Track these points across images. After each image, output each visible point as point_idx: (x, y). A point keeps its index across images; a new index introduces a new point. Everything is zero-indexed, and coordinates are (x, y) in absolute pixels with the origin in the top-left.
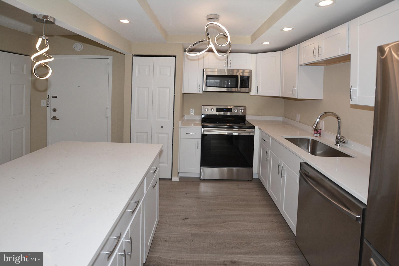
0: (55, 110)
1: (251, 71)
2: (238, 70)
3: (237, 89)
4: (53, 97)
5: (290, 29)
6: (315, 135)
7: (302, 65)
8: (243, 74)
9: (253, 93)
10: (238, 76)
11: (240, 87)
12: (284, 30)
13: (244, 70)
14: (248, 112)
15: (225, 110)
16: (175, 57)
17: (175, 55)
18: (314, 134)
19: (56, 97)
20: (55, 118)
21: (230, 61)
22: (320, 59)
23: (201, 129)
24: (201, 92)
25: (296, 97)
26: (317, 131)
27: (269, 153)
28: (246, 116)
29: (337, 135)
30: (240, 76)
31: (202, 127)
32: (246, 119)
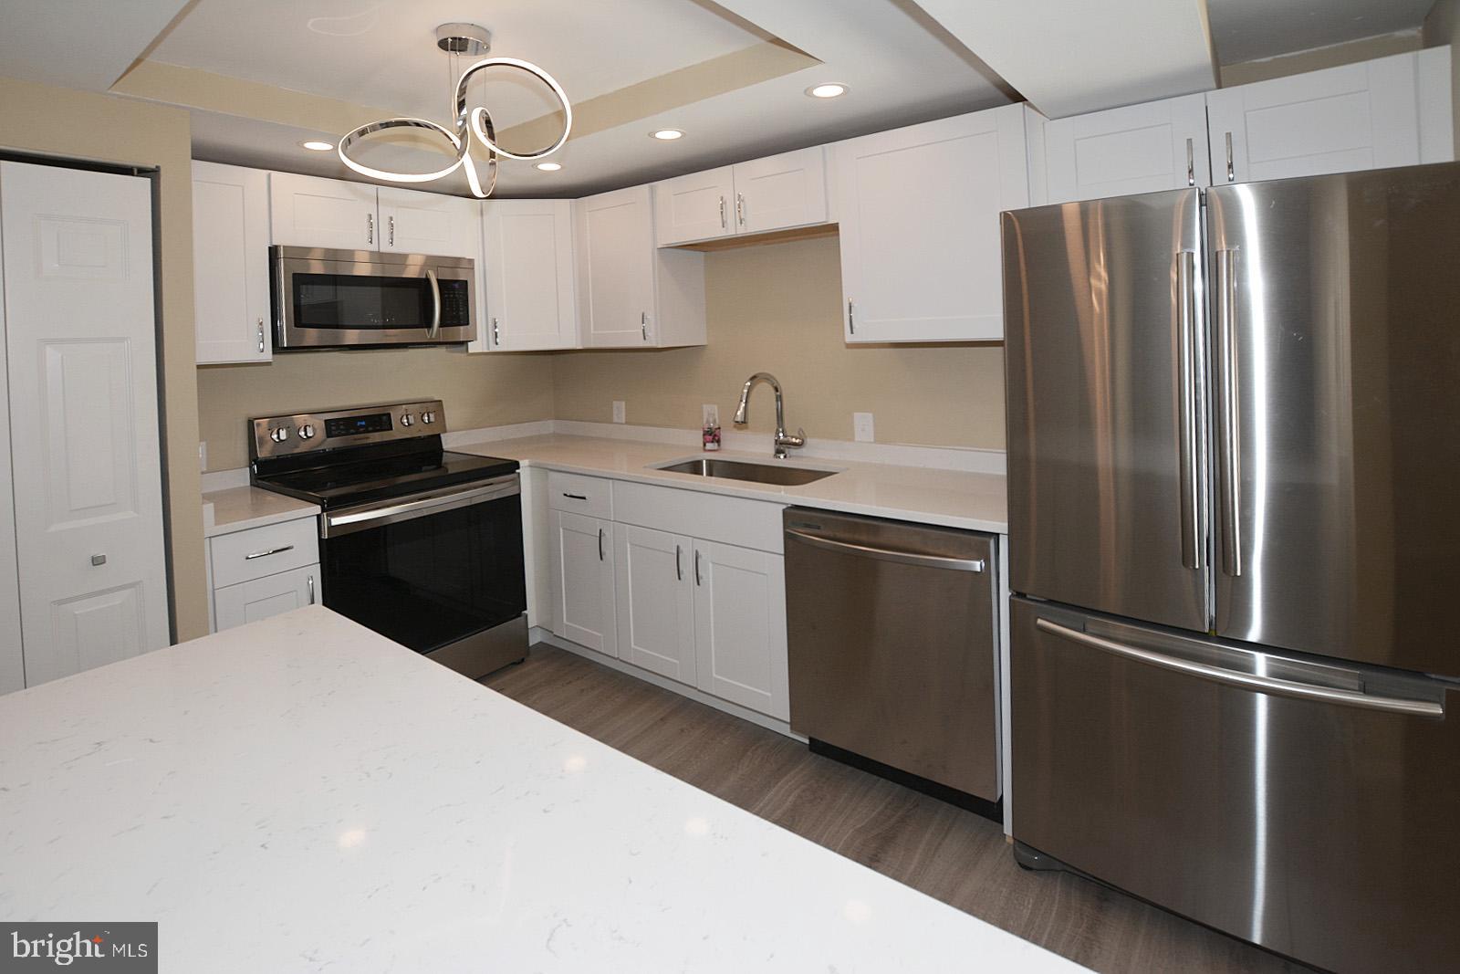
3: (427, 331)
5: (677, 135)
6: (709, 446)
9: (481, 343)
10: (427, 280)
11: (442, 324)
12: (659, 135)
14: (452, 420)
15: (363, 423)
16: (151, 173)
17: (152, 166)
18: (705, 445)
21: (391, 219)
22: (742, 231)
23: (319, 516)
24: (268, 355)
25: (654, 344)
26: (712, 436)
27: (608, 534)
28: (442, 435)
29: (777, 430)
30: (438, 280)
31: (323, 510)
32: (445, 447)
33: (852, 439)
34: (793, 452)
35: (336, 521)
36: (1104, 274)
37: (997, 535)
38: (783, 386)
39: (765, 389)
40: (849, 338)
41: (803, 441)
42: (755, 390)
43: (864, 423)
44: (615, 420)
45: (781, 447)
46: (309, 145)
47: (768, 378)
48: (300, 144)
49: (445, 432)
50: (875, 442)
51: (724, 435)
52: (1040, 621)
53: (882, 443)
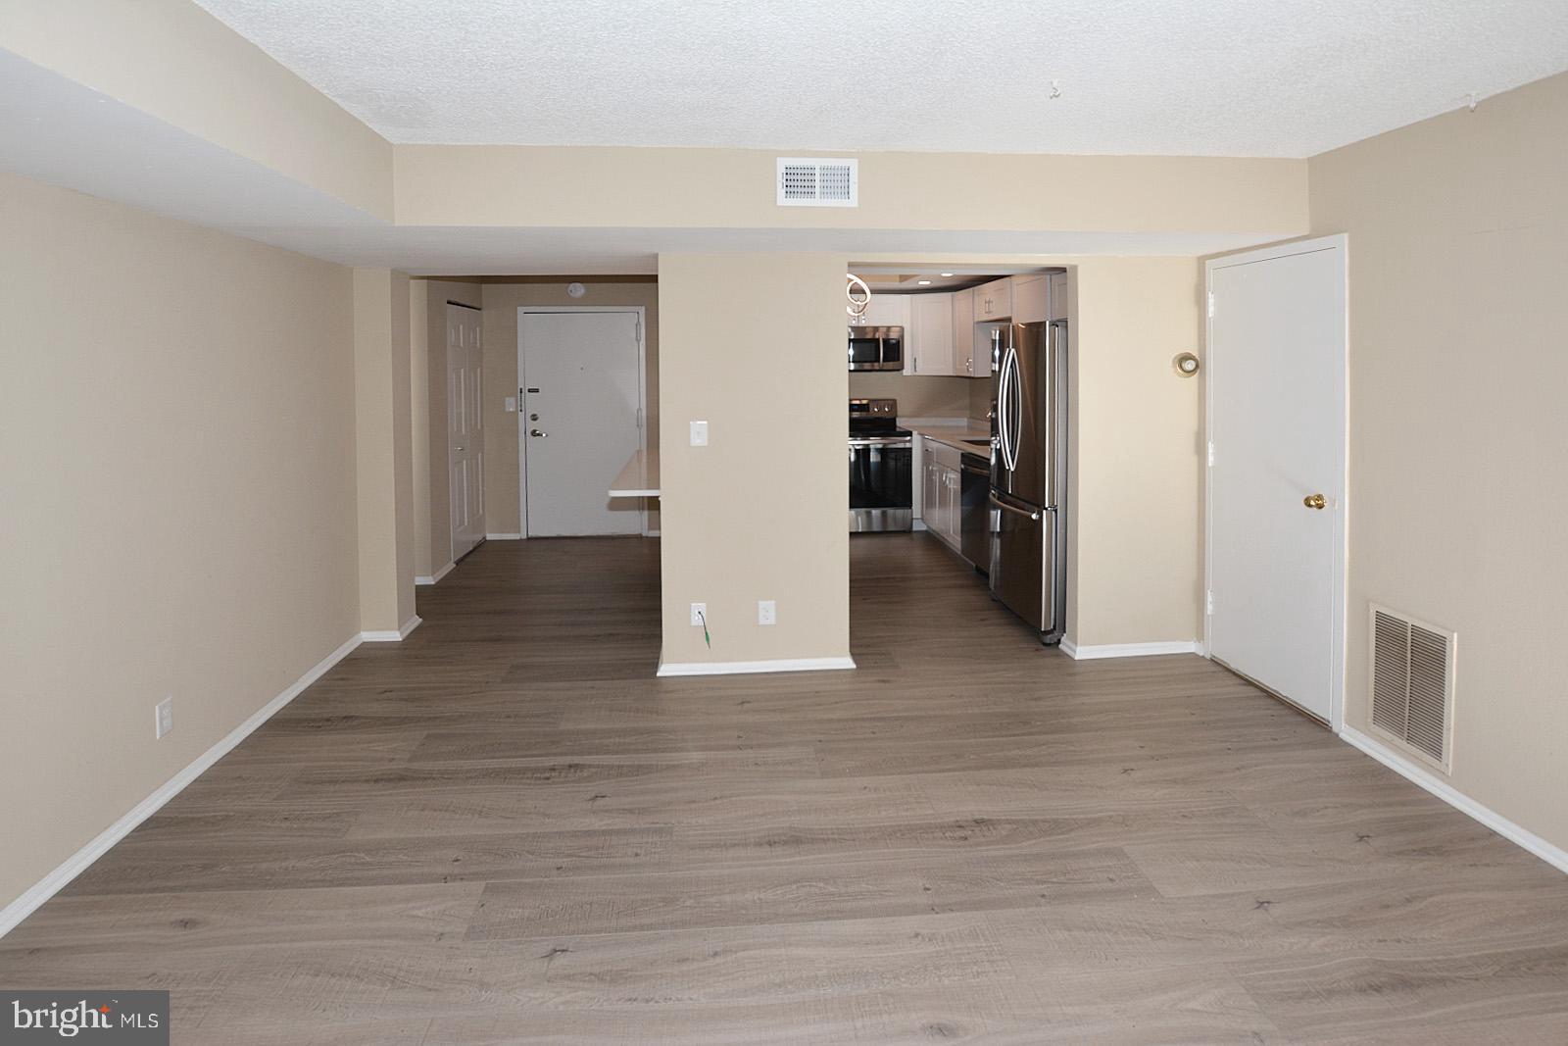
0: (534, 418)
1: (902, 328)
2: (876, 329)
3: (876, 364)
4: (529, 391)
7: (978, 322)
8: (888, 335)
9: (907, 371)
10: (878, 340)
13: (889, 328)
14: (900, 410)
19: (537, 391)
20: (534, 433)
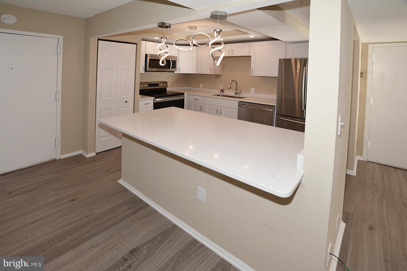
15: (154, 85)
16: (137, 44)
22: (232, 55)
23: (154, 99)
24: (144, 72)
25: (212, 74)
26: (222, 91)
27: (203, 106)
28: (167, 88)
29: (236, 91)
30: (172, 60)
31: (155, 98)
32: (167, 90)
33: (250, 92)
34: (239, 94)
35: (157, 100)
36: (299, 66)
37: (275, 106)
38: (237, 83)
39: (234, 83)
40: (252, 75)
41: (241, 92)
42: (232, 83)
43: (253, 90)
44: (200, 87)
45: (236, 93)
46: (155, 38)
47: (235, 81)
48: (154, 38)
49: (167, 87)
50: (255, 93)
51: (224, 91)
52: (280, 118)
53: (256, 93)
